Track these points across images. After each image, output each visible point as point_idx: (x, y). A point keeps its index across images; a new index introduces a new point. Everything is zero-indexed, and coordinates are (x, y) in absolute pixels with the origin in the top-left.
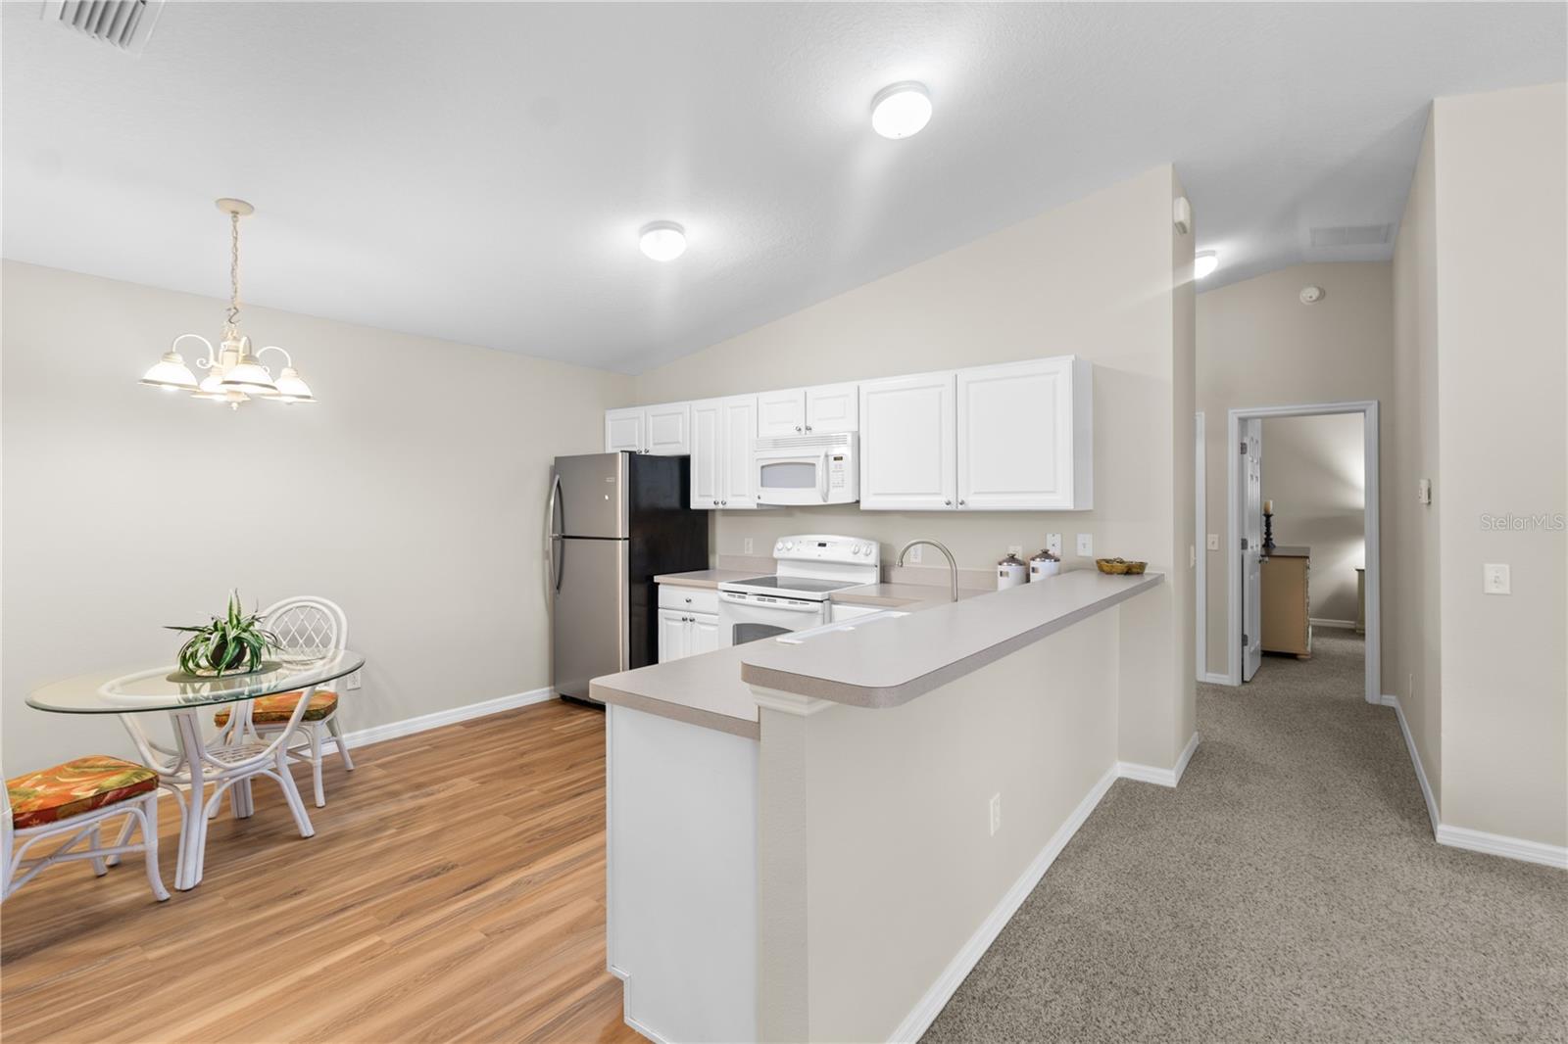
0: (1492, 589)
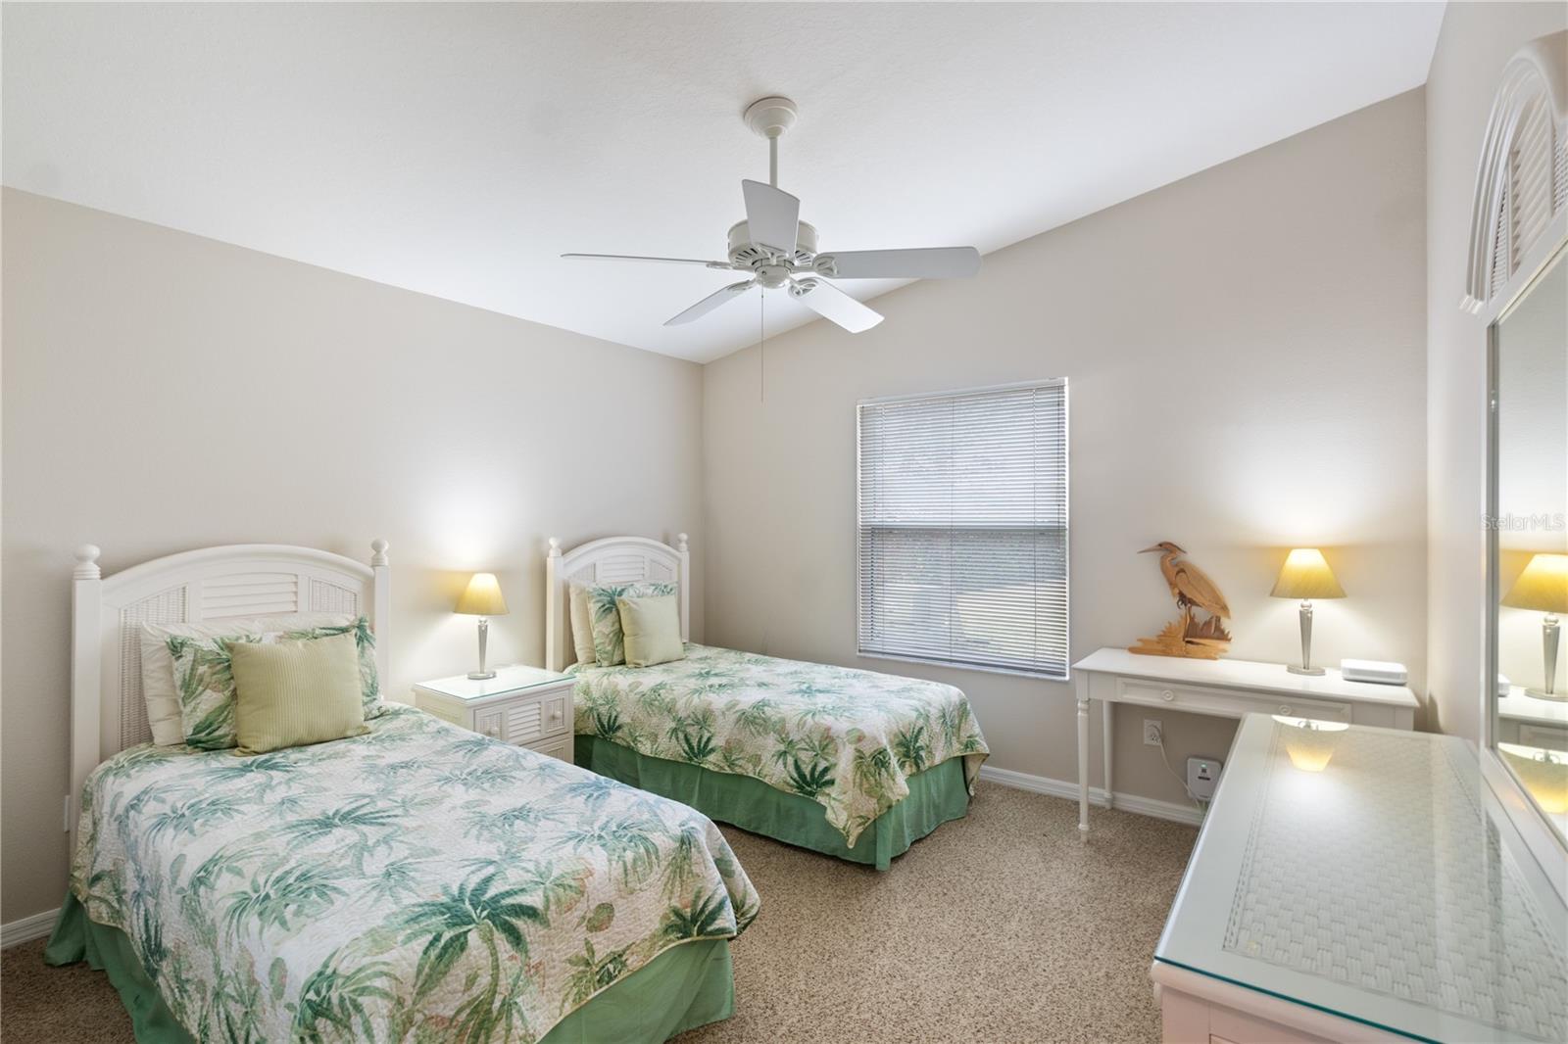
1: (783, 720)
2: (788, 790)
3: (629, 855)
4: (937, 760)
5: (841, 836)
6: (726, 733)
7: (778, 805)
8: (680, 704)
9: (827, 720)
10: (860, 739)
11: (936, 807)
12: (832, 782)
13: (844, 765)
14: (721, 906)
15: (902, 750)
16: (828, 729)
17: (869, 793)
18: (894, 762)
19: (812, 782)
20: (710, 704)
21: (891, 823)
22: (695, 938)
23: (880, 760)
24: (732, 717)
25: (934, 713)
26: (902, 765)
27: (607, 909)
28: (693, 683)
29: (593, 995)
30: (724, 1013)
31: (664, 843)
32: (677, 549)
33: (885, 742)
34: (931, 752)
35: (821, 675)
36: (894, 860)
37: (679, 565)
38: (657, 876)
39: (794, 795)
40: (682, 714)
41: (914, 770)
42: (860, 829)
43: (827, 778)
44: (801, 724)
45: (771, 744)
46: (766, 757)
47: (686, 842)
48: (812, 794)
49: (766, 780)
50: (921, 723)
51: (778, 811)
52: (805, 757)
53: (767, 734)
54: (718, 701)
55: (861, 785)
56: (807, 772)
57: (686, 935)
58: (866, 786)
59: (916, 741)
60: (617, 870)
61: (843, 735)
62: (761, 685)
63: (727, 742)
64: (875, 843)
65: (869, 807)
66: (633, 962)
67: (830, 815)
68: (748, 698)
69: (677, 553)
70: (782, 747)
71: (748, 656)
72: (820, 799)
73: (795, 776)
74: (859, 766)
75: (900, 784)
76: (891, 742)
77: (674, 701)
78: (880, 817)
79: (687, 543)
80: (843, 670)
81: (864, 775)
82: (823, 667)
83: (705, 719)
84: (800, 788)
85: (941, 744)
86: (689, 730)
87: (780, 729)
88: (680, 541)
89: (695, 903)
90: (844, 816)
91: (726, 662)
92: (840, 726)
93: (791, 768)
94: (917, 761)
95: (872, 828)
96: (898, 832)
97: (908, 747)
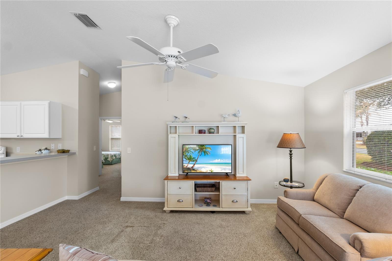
0: (128, 152)
5: (109, 161)
10: (111, 154)
11: (118, 161)
12: (109, 158)
18: (114, 156)
19: (107, 158)
21: (113, 161)
25: (117, 154)
35: (107, 152)
44: (106, 155)
55: (111, 158)
65: (112, 160)
70: (104, 156)
73: (105, 158)
75: (114, 158)
94: (116, 157)
95: (112, 161)
96: (114, 162)
97: (115, 156)
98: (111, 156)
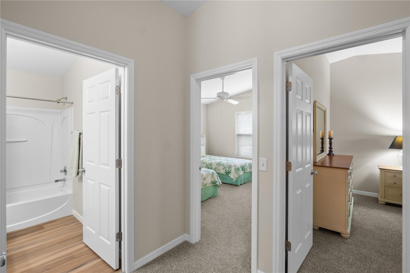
1: (224, 164)
2: (224, 174)
3: (207, 173)
4: (248, 171)
5: (232, 180)
6: (215, 166)
7: (223, 177)
8: (207, 162)
9: (230, 164)
10: (235, 166)
11: (248, 179)
12: (231, 173)
13: (233, 170)
14: (217, 181)
15: (242, 168)
16: (230, 165)
17: (237, 174)
18: (240, 170)
19: (228, 173)
20: (212, 162)
21: (240, 179)
22: (214, 185)
23: (238, 169)
24: (215, 164)
25: (247, 164)
26: (242, 171)
27: (205, 178)
28: (209, 159)
29: (204, 187)
30: (217, 196)
31: (211, 173)
32: (204, 138)
33: (239, 167)
34: (247, 170)
35: (229, 159)
36: (240, 185)
37: (204, 141)
38: (210, 176)
39: (225, 175)
40: (207, 164)
41: (244, 172)
42: (235, 179)
43: (230, 172)
44: (226, 164)
45: (222, 167)
46: (221, 169)
47: (213, 173)
48: (228, 175)
49: (221, 173)
50: (245, 165)
51: (223, 178)
52: (227, 169)
53: (221, 166)
54: (213, 162)
55: (235, 173)
56: (227, 171)
57: (213, 184)
58: (236, 173)
59: (244, 167)
60: (206, 174)
61: (233, 165)
62: (220, 160)
63: (215, 168)
64: (237, 182)
65: (237, 176)
66: (208, 185)
67: (231, 177)
68: (218, 161)
69: (203, 139)
70: (224, 168)
71: (217, 156)
72: (229, 175)
73: (226, 172)
74: (235, 170)
75: (241, 173)
76: (240, 167)
77: (206, 162)
78: (238, 177)
79: (205, 137)
80: (233, 158)
81: (236, 171)
82: (230, 158)
83: (211, 164)
84: (226, 174)
85: (249, 169)
86: (209, 166)
87: (223, 165)
88: (204, 137)
89: (214, 181)
90: (233, 177)
91: (213, 157)
92: (232, 164)
93: (225, 171)
94: (244, 170)
95: (237, 179)
96: (241, 181)
97: (243, 168)
98: (235, 168)
